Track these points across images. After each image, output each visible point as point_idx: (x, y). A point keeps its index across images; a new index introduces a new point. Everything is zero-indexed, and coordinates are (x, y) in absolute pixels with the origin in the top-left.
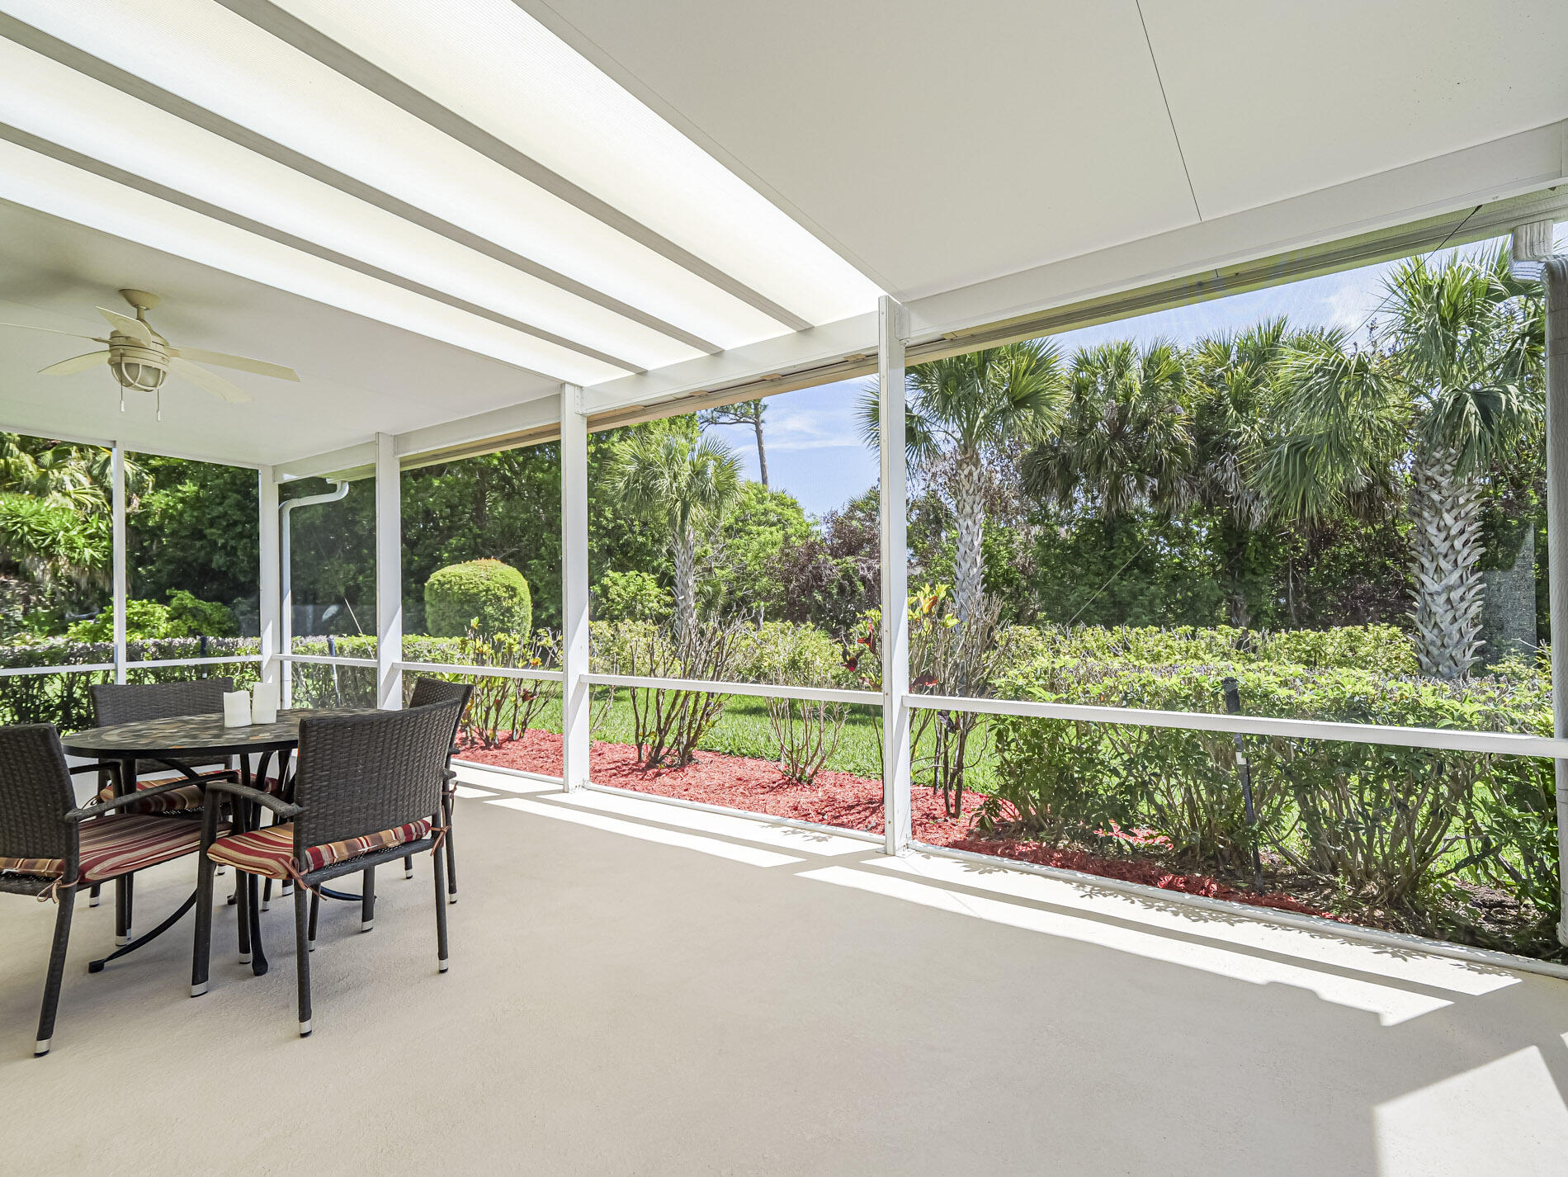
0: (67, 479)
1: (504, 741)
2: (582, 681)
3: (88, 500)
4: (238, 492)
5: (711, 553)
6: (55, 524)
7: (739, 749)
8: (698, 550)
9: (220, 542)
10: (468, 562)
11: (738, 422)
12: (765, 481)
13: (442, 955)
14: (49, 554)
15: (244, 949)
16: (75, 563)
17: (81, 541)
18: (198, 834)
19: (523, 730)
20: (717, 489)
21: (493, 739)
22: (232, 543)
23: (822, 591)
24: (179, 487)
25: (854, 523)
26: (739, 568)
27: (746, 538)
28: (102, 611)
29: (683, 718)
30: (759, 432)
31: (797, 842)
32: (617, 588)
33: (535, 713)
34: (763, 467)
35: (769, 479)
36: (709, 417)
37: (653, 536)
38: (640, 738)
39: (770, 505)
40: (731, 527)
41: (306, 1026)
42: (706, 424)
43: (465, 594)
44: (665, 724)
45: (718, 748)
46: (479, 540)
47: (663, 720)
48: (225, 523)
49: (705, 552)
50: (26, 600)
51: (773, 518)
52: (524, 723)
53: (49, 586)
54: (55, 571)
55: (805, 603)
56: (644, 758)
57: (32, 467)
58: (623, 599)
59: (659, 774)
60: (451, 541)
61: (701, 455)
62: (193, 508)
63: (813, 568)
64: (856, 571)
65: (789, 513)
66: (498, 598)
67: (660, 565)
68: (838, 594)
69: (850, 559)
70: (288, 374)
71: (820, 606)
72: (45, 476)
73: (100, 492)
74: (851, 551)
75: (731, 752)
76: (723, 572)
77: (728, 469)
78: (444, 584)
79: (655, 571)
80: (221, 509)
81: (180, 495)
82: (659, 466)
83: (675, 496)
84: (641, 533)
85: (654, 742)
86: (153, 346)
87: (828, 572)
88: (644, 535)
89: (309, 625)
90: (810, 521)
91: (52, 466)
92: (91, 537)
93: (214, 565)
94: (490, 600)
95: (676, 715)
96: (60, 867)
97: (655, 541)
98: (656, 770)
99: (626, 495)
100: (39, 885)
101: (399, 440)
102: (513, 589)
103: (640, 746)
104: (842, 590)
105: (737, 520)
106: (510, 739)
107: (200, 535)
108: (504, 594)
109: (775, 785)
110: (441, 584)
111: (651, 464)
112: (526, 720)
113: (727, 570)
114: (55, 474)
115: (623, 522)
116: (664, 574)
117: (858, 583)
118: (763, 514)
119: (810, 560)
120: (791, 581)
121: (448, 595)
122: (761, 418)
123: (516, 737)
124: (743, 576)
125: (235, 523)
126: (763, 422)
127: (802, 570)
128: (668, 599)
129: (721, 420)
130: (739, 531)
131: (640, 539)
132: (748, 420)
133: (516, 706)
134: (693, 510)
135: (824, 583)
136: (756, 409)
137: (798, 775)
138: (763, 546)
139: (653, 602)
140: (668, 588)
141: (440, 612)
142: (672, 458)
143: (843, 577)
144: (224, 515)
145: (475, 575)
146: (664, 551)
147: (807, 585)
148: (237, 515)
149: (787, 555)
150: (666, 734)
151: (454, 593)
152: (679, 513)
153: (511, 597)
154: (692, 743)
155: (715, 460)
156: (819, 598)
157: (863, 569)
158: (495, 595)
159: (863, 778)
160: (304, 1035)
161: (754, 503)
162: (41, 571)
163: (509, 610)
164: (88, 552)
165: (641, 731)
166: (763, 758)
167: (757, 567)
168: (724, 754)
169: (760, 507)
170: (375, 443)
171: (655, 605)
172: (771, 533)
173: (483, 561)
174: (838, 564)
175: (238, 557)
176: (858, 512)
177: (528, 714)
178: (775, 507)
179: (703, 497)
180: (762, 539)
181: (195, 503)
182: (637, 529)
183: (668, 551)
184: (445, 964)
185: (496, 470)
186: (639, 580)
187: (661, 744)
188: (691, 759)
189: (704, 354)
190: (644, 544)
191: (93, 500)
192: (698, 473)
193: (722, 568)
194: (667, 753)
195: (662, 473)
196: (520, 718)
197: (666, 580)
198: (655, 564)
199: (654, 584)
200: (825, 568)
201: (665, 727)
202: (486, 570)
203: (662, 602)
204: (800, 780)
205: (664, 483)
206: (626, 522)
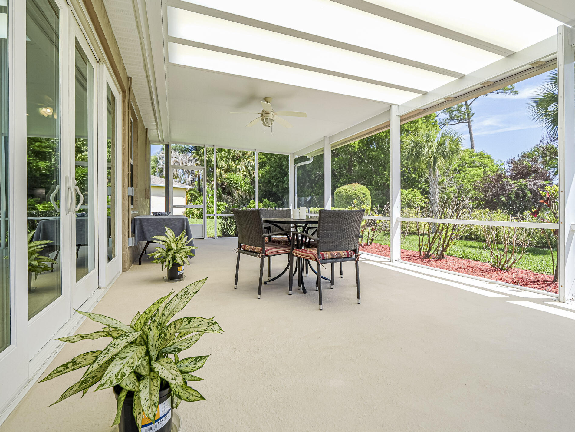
0: (240, 168)
1: (365, 245)
2: (398, 220)
3: (245, 173)
4: (279, 168)
5: (446, 180)
6: (238, 180)
7: (466, 256)
8: (440, 180)
9: (275, 183)
10: (348, 185)
11: (459, 123)
12: (472, 148)
13: (359, 298)
14: (237, 189)
15: (300, 286)
16: (242, 191)
17: (243, 185)
18: (289, 248)
19: (371, 242)
20: (451, 151)
21: (361, 244)
22: (278, 184)
23: (506, 196)
24: (265, 168)
25: (525, 163)
26: (460, 187)
27: (464, 173)
28: (248, 205)
29: (440, 239)
30: (470, 126)
31: (505, 290)
32: (404, 196)
33: (376, 236)
34: (472, 141)
35: (475, 147)
36: (445, 122)
37: (419, 174)
38: (421, 247)
39: (477, 158)
40: (456, 169)
41: (321, 307)
42: (443, 125)
43: (348, 196)
44: (432, 241)
45: (456, 255)
46: (350, 179)
47: (431, 239)
48: (276, 178)
49: (443, 180)
50: (233, 202)
51: (477, 164)
52: (372, 240)
53: (237, 198)
54: (238, 193)
55: (496, 202)
56: (422, 254)
57: (234, 165)
58: (406, 200)
59: (429, 261)
60: (341, 180)
61: (443, 137)
62: (269, 174)
63: (500, 185)
64: (526, 186)
65: (486, 161)
66: (359, 197)
67: (421, 186)
68: (515, 197)
69: (522, 181)
70: (304, 115)
71: (504, 203)
72: (236, 167)
73: (247, 171)
74: (523, 177)
75: (462, 257)
76: (452, 189)
77: (456, 141)
78: (341, 192)
79: (419, 189)
80: (275, 174)
81: (265, 170)
82: (423, 143)
83: (430, 155)
84: (414, 174)
85: (426, 249)
86: (271, 113)
87: (509, 187)
88: (415, 174)
89: (303, 203)
90: (498, 164)
91: (238, 165)
92: (245, 184)
93: (273, 191)
94: (356, 198)
95: (437, 238)
96: (261, 250)
97: (420, 176)
98: (428, 259)
99: (408, 157)
100: (257, 254)
101: (331, 138)
102: (364, 194)
103: (420, 250)
104: (517, 195)
105: (459, 166)
106: (367, 245)
107: (269, 182)
108: (361, 196)
109: (488, 270)
110: (340, 193)
111: (419, 143)
112: (372, 238)
113: (454, 188)
114: (238, 167)
115: (406, 169)
116: (424, 190)
117: (527, 192)
118: (472, 163)
119: (498, 182)
120: (488, 192)
121: (342, 196)
122: (471, 120)
123: (369, 244)
124: (461, 190)
125: (278, 178)
126: (472, 121)
127: (494, 187)
128: (426, 200)
129: (450, 123)
130: (459, 171)
131: (413, 176)
132: (464, 121)
133: (369, 233)
134: (439, 161)
135: (507, 192)
136: (468, 115)
137: (500, 267)
138: (472, 177)
139: (419, 201)
140: (426, 196)
141: (339, 203)
142: (429, 139)
143: (518, 189)
144: (275, 175)
145: (351, 189)
146: (423, 180)
147: (497, 194)
148: (279, 175)
149: (486, 180)
150: (432, 245)
151: (344, 196)
152: (432, 163)
153: (364, 197)
154: (444, 250)
155: (450, 138)
156: (504, 199)
157: (530, 185)
158: (358, 196)
159: (539, 273)
160: (321, 310)
161: (467, 158)
162: (235, 194)
163: (363, 201)
164: (245, 188)
165: (421, 243)
166: (479, 261)
167: (469, 186)
168: (459, 258)
169: (471, 160)
170: (323, 140)
171: (420, 203)
172: (476, 170)
173: (354, 184)
174: (515, 183)
175: (279, 188)
176: (526, 158)
177: (373, 236)
178: (478, 159)
179: (444, 155)
180: (472, 173)
181: (269, 172)
182: (412, 171)
183: (425, 180)
184: (360, 301)
185: (356, 153)
186: (413, 193)
187: (430, 249)
188: (443, 257)
189: (455, 79)
190: (415, 178)
191: (246, 173)
192: (441, 144)
193: (451, 187)
194: (433, 253)
195: (424, 146)
196: (370, 237)
197: (425, 193)
198: (420, 186)
199: (420, 194)
200: (508, 185)
201: (432, 243)
202: (355, 187)
203: (423, 201)
204: (502, 269)
205: (425, 151)
206: (407, 169)
